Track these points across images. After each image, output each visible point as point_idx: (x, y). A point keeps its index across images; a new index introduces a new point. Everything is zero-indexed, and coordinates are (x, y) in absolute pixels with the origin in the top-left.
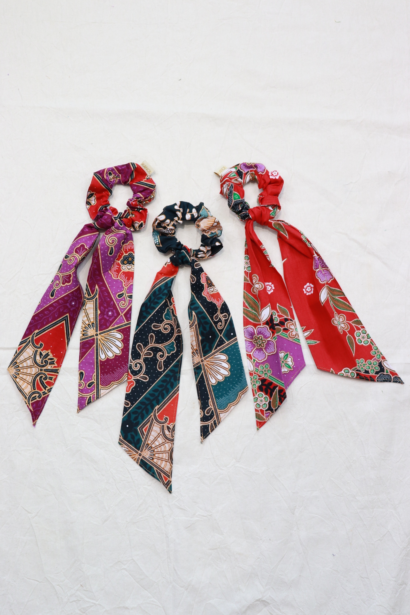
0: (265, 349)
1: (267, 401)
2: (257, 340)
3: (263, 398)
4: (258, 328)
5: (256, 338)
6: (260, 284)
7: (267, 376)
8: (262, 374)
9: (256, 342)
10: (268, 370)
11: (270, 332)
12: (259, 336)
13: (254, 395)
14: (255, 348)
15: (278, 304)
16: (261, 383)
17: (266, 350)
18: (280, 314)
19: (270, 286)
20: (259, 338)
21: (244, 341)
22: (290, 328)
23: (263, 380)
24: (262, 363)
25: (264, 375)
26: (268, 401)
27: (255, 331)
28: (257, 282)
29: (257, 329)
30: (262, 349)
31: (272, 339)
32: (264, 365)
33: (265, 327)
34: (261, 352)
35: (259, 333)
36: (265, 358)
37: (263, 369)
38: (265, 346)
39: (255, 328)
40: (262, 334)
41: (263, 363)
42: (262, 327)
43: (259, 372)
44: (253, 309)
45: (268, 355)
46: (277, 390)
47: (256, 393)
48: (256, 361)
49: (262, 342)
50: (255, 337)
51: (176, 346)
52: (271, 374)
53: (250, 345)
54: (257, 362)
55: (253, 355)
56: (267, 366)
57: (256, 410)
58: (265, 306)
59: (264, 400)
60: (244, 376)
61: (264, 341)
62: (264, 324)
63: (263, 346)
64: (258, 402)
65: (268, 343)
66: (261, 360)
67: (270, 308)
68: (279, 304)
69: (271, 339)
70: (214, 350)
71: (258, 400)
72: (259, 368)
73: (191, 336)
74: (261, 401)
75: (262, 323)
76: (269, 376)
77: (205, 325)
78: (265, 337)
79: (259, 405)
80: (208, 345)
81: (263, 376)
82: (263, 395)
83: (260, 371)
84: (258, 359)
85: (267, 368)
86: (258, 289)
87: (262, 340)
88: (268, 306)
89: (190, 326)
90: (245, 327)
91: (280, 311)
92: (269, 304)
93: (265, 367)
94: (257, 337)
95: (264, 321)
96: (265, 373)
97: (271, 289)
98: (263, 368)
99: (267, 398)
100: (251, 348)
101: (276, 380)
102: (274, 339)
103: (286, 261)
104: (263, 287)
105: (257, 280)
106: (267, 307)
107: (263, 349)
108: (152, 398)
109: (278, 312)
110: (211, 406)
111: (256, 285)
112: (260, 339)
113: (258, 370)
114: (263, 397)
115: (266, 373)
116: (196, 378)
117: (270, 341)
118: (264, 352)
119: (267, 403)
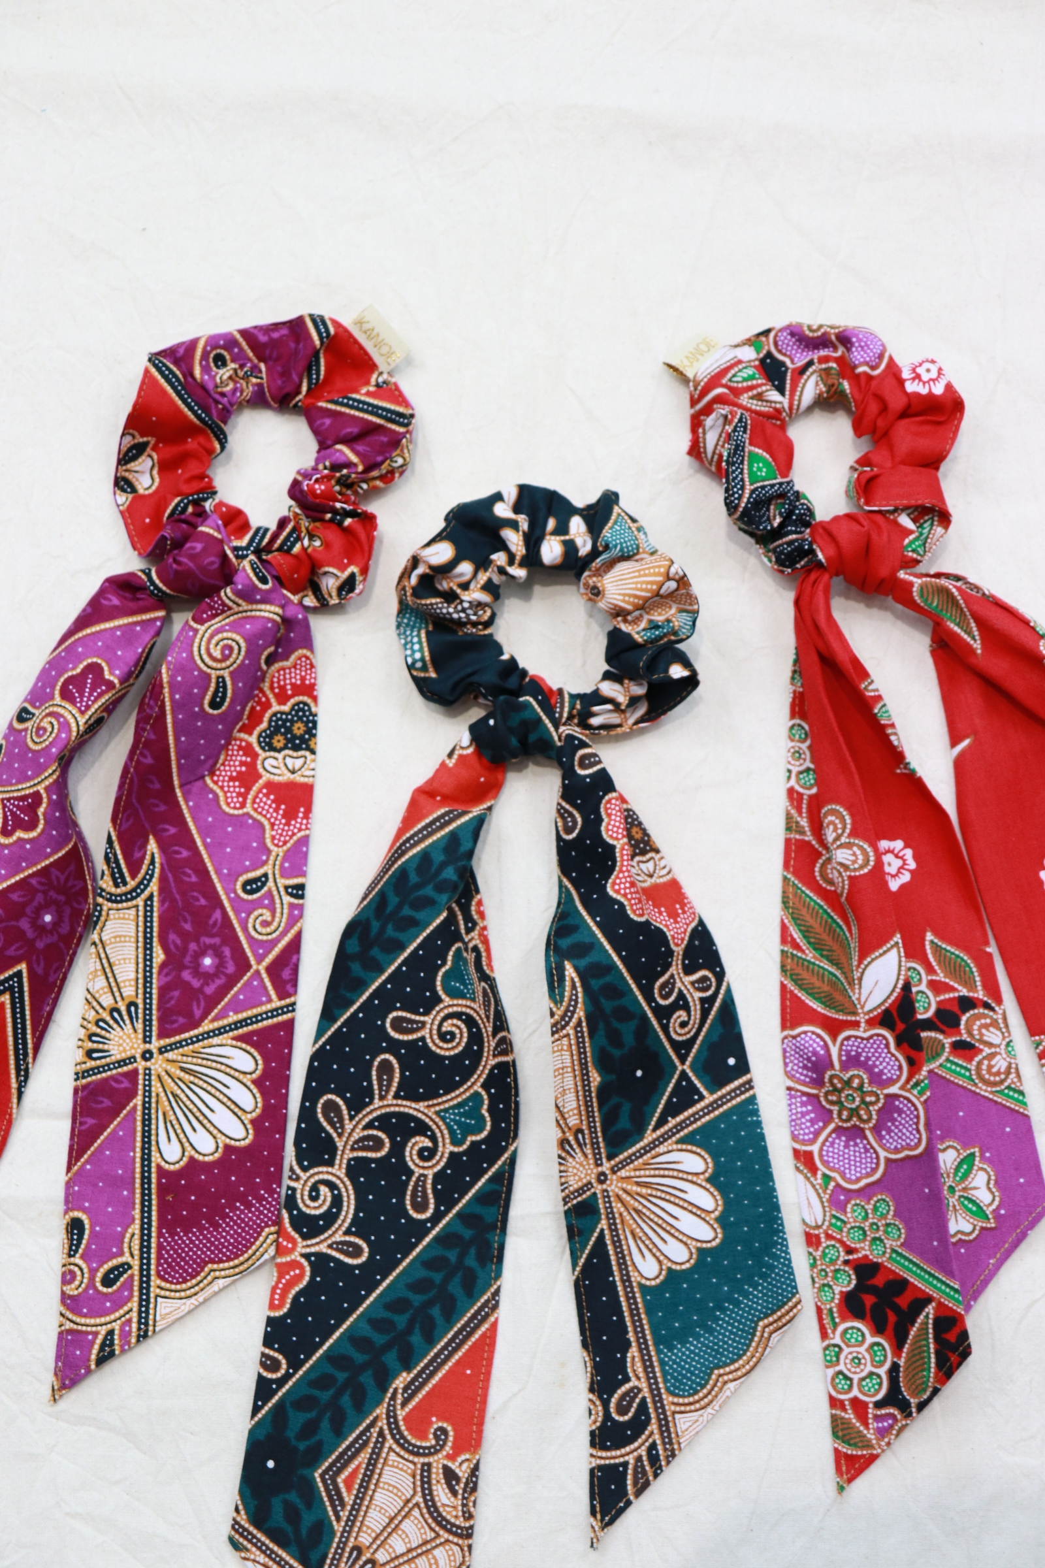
0: (876, 1130)
1: (881, 1364)
2: (840, 1091)
3: (862, 1349)
4: (848, 1038)
5: (836, 1081)
6: (855, 849)
7: (884, 1253)
8: (860, 1241)
9: (834, 1098)
10: (888, 1225)
11: (897, 1059)
12: (851, 1073)
13: (824, 1335)
14: (832, 1126)
15: (929, 936)
16: (854, 1282)
17: (880, 1138)
18: (941, 977)
19: (897, 856)
20: (848, 1083)
21: (783, 1094)
22: (981, 1041)
23: (865, 1270)
24: (859, 1192)
25: (870, 1246)
26: (888, 1365)
27: (834, 1051)
28: (843, 840)
29: (842, 1044)
30: (860, 1133)
31: (909, 1091)
32: (868, 1203)
33: (878, 1035)
34: (856, 1145)
35: (851, 1061)
36: (874, 1170)
37: (866, 1218)
38: (875, 1117)
39: (834, 1038)
40: (864, 1065)
41: (866, 1192)
42: (866, 1035)
43: (848, 1232)
44: (822, 955)
45: (888, 1161)
46: (927, 1317)
47: (836, 1326)
48: (833, 1184)
49: (863, 1101)
50: (832, 1077)
51: (489, 1111)
52: (902, 1245)
53: (808, 1113)
54: (838, 1185)
55: (821, 1156)
56: (885, 1205)
57: (834, 1402)
58: (880, 946)
59: (868, 1357)
60: (782, 1251)
61: (873, 1099)
62: (871, 1023)
63: (865, 1117)
64: (841, 1367)
65: (890, 1107)
66: (858, 1180)
67: (899, 952)
68: (936, 933)
69: (902, 1088)
70: (654, 1130)
71: (842, 1357)
72: (845, 1212)
73: (557, 1070)
74: (857, 1360)
75: (862, 1019)
76: (894, 1251)
77: (616, 1024)
78: (878, 1079)
79: (846, 1378)
80: (626, 1108)
81: (865, 1250)
82: (863, 1335)
83: (852, 1228)
84: (843, 1175)
85: (884, 1216)
86: (846, 868)
87: (864, 1094)
88: (892, 947)
89: (554, 1025)
90: (786, 1033)
91: (939, 963)
92: (897, 938)
93: (875, 1209)
94: (841, 1080)
95: (875, 1009)
96: (875, 1239)
97: (902, 867)
98: (867, 1214)
99: (884, 1349)
100: (812, 1125)
101: (926, 1271)
102: (915, 1092)
103: (969, 747)
104: (868, 861)
105: (844, 831)
106: (889, 950)
107: (868, 1133)
108: (379, 1339)
109: (930, 970)
110: (638, 1378)
111: (839, 852)
112: (855, 1090)
113: (845, 1223)
114: (866, 1345)
115: (880, 1239)
116: (573, 1253)
117: (896, 1096)
118: (869, 1143)
119: (882, 1371)
